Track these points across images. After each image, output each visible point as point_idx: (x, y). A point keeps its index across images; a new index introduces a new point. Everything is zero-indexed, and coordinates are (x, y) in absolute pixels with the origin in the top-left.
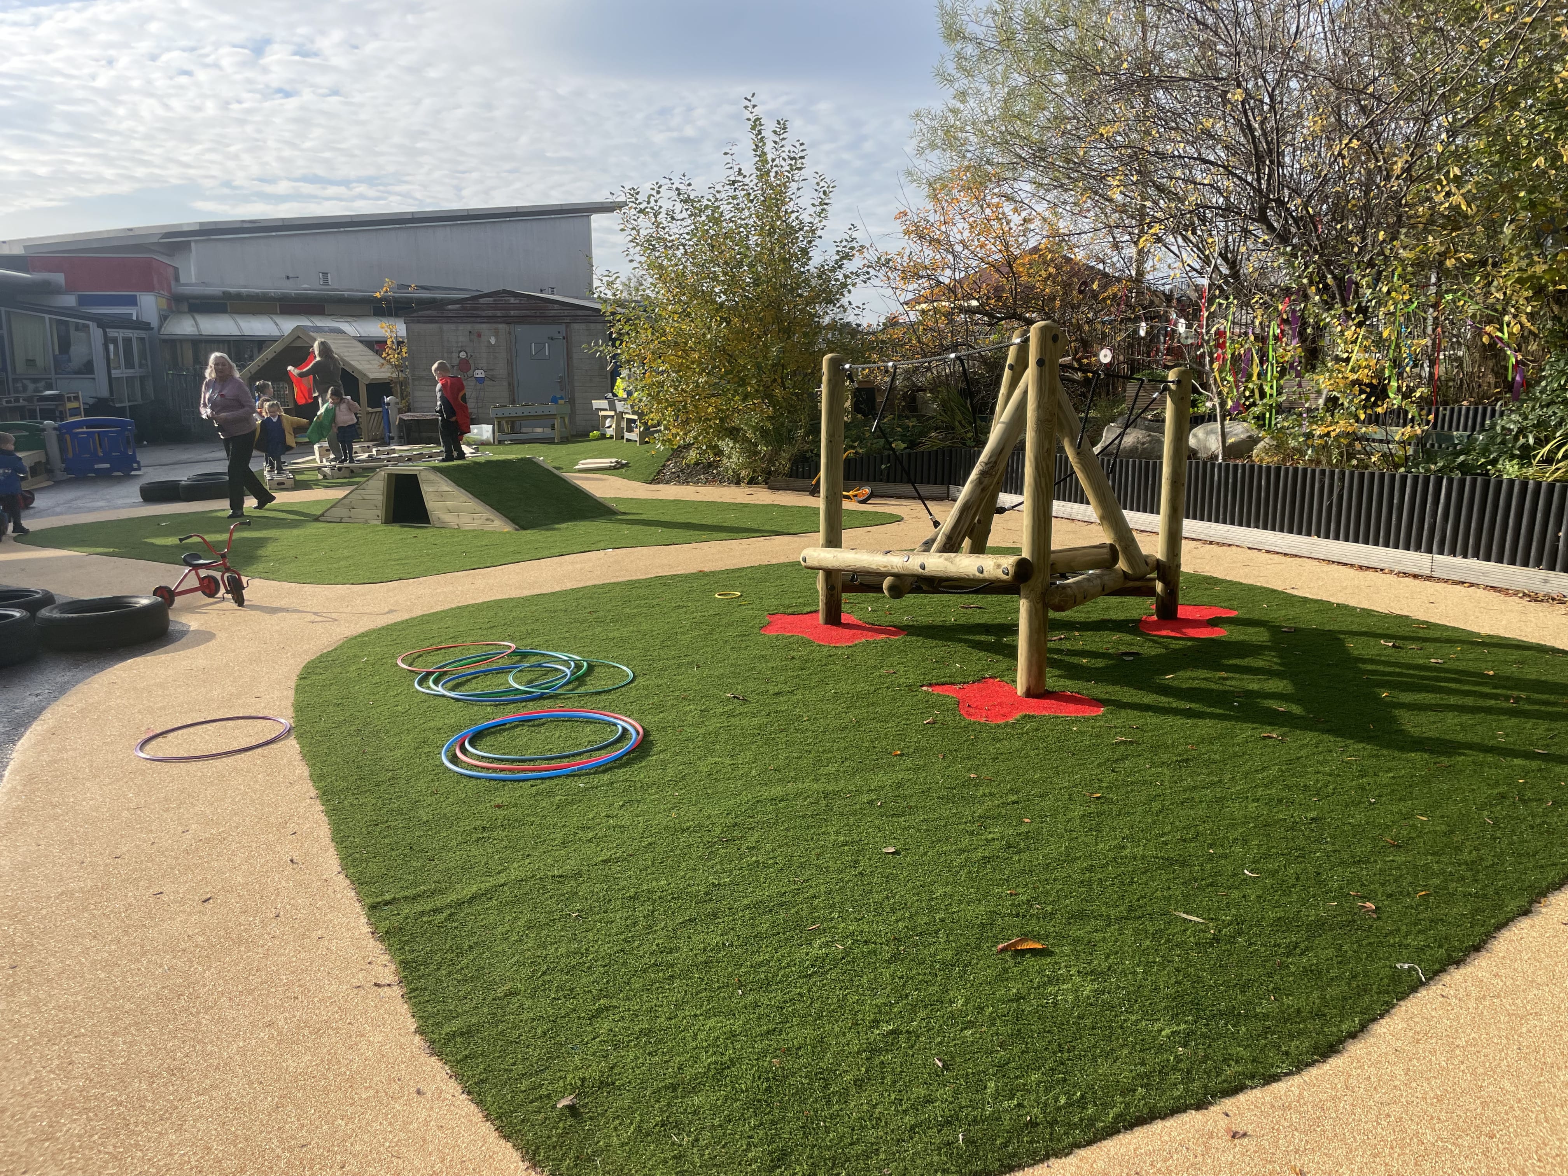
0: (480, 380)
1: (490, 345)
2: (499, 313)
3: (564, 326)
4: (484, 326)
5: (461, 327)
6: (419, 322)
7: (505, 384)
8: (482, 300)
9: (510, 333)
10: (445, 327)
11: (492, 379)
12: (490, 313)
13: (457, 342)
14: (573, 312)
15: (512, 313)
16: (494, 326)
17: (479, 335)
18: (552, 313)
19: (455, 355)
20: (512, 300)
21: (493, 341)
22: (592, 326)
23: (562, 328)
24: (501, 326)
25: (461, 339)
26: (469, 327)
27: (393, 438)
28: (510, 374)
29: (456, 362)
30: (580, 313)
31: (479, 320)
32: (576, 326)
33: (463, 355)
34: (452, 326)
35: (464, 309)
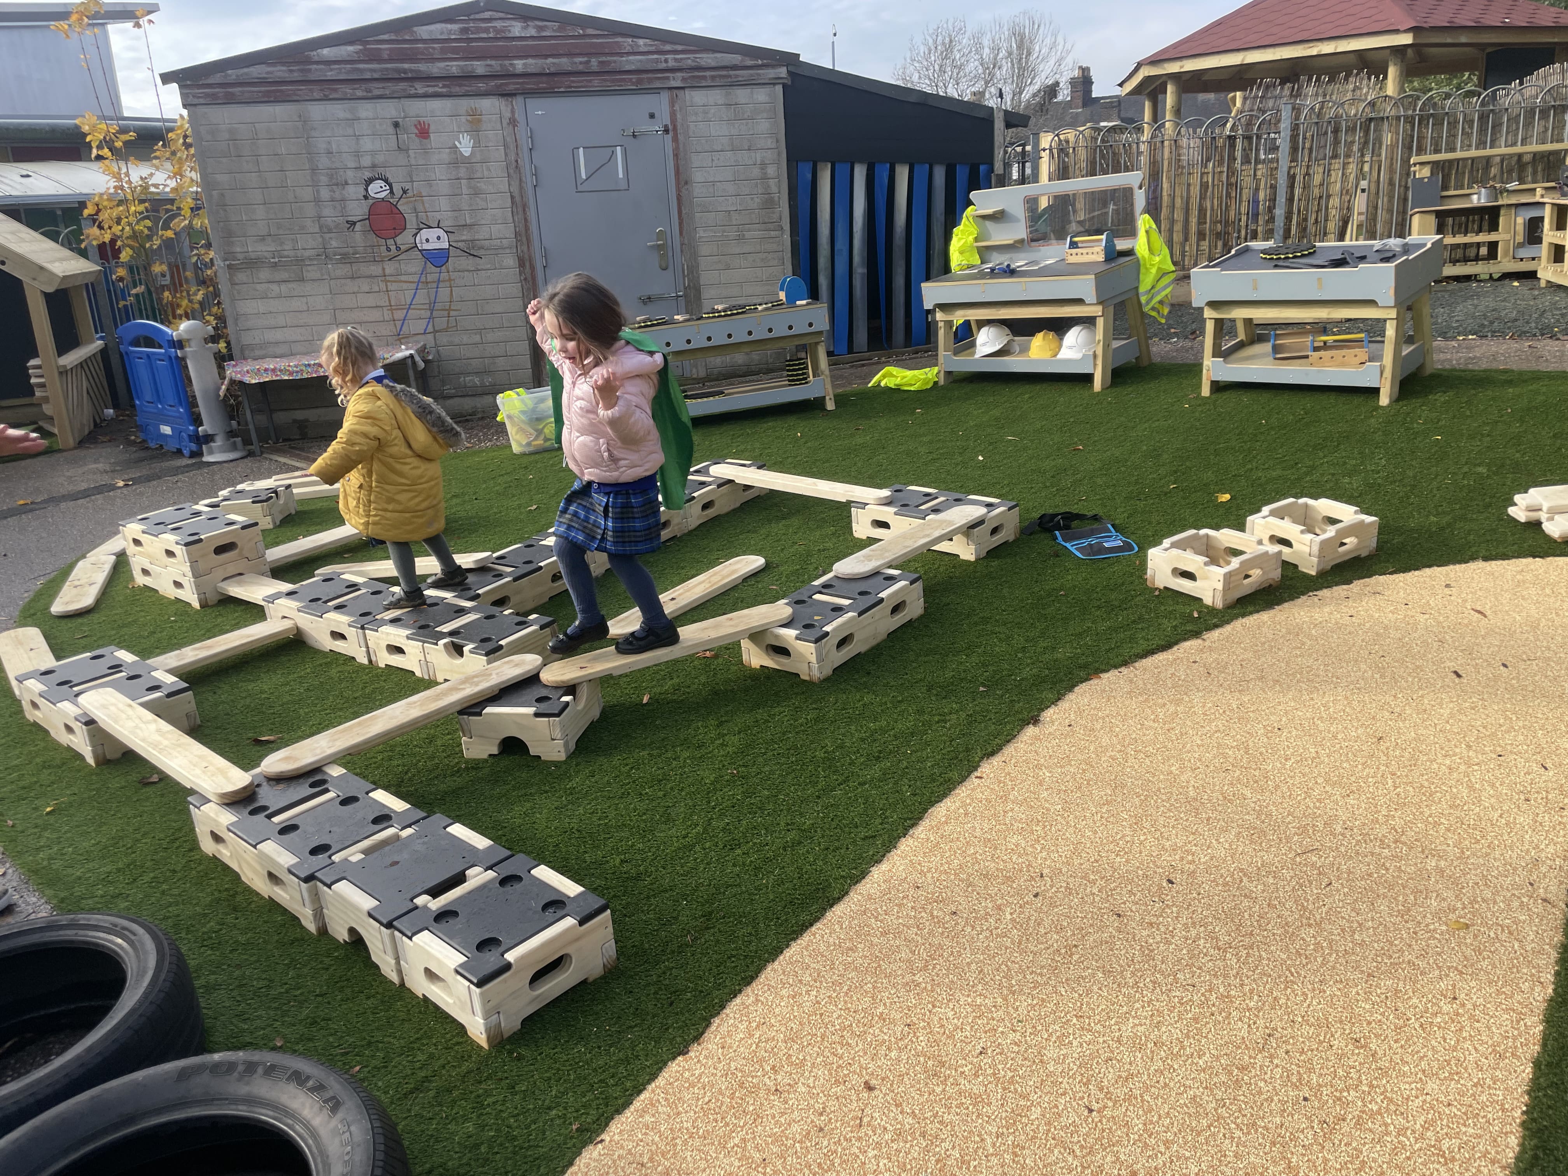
0: (438, 258)
1: (457, 160)
2: (479, 67)
3: (665, 96)
4: (446, 105)
5: (366, 109)
6: (230, 100)
7: (510, 261)
8: (424, 32)
9: (513, 122)
10: (317, 111)
11: (471, 251)
12: (454, 67)
13: (357, 154)
14: (689, 60)
15: (519, 65)
16: (465, 104)
17: (424, 132)
18: (632, 62)
19: (354, 191)
20: (517, 29)
21: (465, 146)
22: (742, 95)
23: (661, 103)
24: (488, 105)
25: (367, 144)
26: (389, 109)
27: (208, 438)
28: (523, 235)
29: (358, 210)
30: (708, 59)
31: (420, 88)
32: (697, 97)
33: (377, 189)
34: (338, 110)
35: (374, 57)
